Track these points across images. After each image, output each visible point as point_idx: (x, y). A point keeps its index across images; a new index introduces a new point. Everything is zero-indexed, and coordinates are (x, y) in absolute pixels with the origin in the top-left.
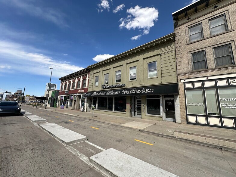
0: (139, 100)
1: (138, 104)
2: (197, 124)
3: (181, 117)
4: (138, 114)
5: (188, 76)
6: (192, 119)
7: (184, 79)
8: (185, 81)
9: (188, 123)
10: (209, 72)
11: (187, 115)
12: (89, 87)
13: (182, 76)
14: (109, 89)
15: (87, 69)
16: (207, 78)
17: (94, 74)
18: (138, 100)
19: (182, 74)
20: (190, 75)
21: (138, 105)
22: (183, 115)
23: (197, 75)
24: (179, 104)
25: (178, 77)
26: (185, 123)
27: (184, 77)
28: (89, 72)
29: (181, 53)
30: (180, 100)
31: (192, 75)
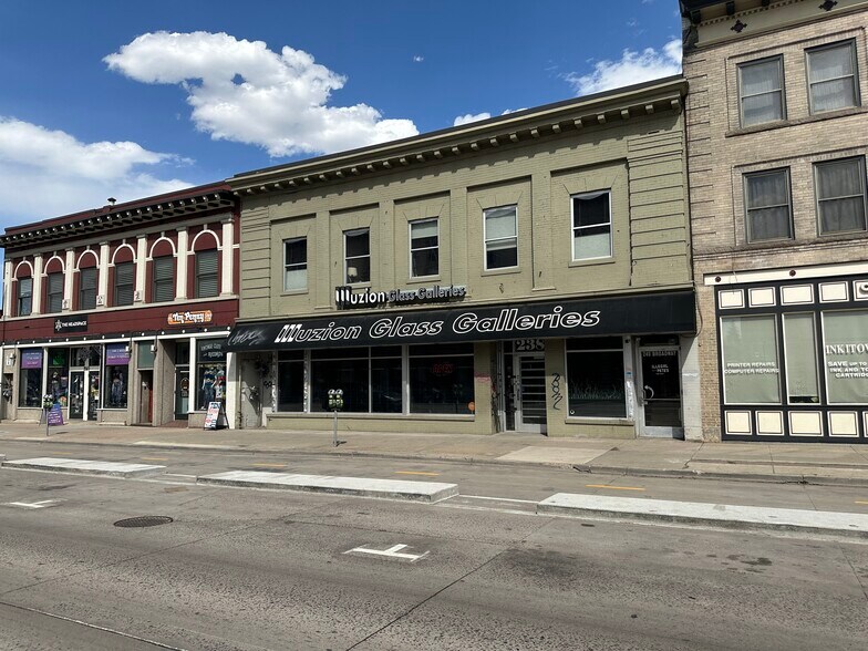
2: (754, 437)
3: (705, 418)
5: (730, 263)
6: (739, 422)
7: (718, 275)
8: (718, 280)
9: (728, 438)
10: (796, 251)
11: (724, 408)
12: (242, 294)
13: (710, 263)
14: (376, 310)
15: (224, 194)
16: (793, 274)
17: (273, 222)
19: (712, 254)
20: (738, 261)
22: (708, 409)
23: (759, 261)
24: (695, 371)
25: (696, 264)
26: (718, 437)
27: (715, 266)
28: (235, 212)
29: (709, 167)
30: (702, 355)
31: (743, 261)
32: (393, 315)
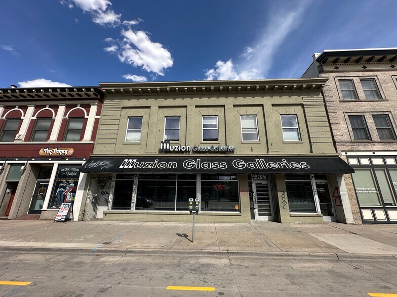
0: (261, 184)
1: (257, 191)
2: (375, 222)
3: (353, 212)
4: (260, 214)
5: (350, 147)
6: (368, 215)
7: (346, 152)
8: (346, 153)
9: (365, 222)
10: (374, 145)
11: (361, 208)
12: (97, 141)
13: (343, 147)
15: (97, 90)
16: (374, 153)
17: (123, 108)
18: (256, 184)
19: (343, 143)
20: (354, 147)
21: (258, 195)
22: (354, 209)
23: (361, 147)
24: (345, 191)
25: (337, 147)
26: (361, 222)
27: (345, 148)
28: (101, 101)
29: (335, 111)
30: (347, 184)
32: (195, 158)
